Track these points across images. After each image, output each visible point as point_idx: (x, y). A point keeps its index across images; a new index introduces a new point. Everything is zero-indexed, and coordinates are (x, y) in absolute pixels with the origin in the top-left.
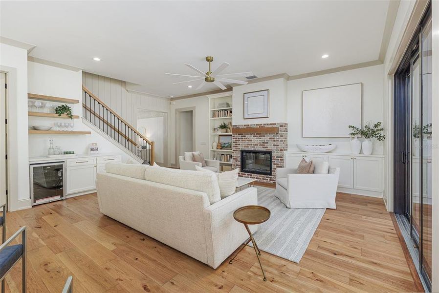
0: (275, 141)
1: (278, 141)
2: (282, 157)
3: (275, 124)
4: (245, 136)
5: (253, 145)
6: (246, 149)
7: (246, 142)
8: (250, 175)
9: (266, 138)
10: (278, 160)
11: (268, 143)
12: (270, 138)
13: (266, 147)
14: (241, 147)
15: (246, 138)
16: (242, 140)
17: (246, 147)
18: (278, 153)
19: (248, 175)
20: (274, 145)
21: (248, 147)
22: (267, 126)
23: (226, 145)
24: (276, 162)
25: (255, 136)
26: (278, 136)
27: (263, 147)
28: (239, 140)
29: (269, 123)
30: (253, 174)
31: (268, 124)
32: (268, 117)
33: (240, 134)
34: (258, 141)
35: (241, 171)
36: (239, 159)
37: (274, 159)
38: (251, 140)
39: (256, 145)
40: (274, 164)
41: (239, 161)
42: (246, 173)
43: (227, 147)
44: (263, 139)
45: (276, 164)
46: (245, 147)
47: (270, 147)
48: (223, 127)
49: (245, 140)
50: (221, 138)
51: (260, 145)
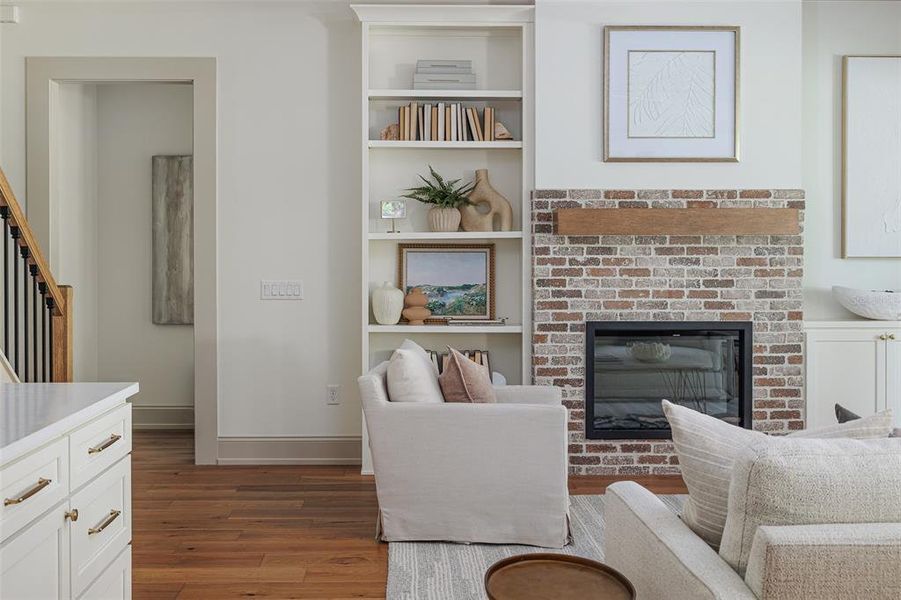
0: (764, 273)
1: (780, 273)
2: (797, 348)
3: (767, 194)
4: (609, 251)
5: (657, 294)
6: (617, 315)
7: (617, 282)
8: (639, 449)
9: (722, 261)
10: (780, 361)
11: (730, 283)
12: (744, 262)
13: (721, 306)
14: (586, 309)
15: (618, 262)
16: (594, 272)
17: (616, 305)
18: (779, 328)
19: (626, 449)
20: (761, 294)
21: (628, 305)
22: (729, 204)
23: (451, 299)
24: (773, 371)
25: (668, 251)
26: (782, 252)
27: (708, 306)
28: (579, 273)
29: (739, 187)
30: (653, 444)
31: (731, 194)
32: (734, 160)
33: (585, 240)
34: (680, 273)
35: (589, 436)
36: (576, 371)
37: (762, 360)
38: (645, 272)
39: (670, 294)
40: (763, 383)
41: (573, 383)
42: (617, 444)
43: (458, 309)
44: (708, 264)
45: (770, 382)
46: (607, 305)
47: (743, 303)
48: (439, 196)
49: (609, 272)
50: (412, 259)
51: (693, 295)
